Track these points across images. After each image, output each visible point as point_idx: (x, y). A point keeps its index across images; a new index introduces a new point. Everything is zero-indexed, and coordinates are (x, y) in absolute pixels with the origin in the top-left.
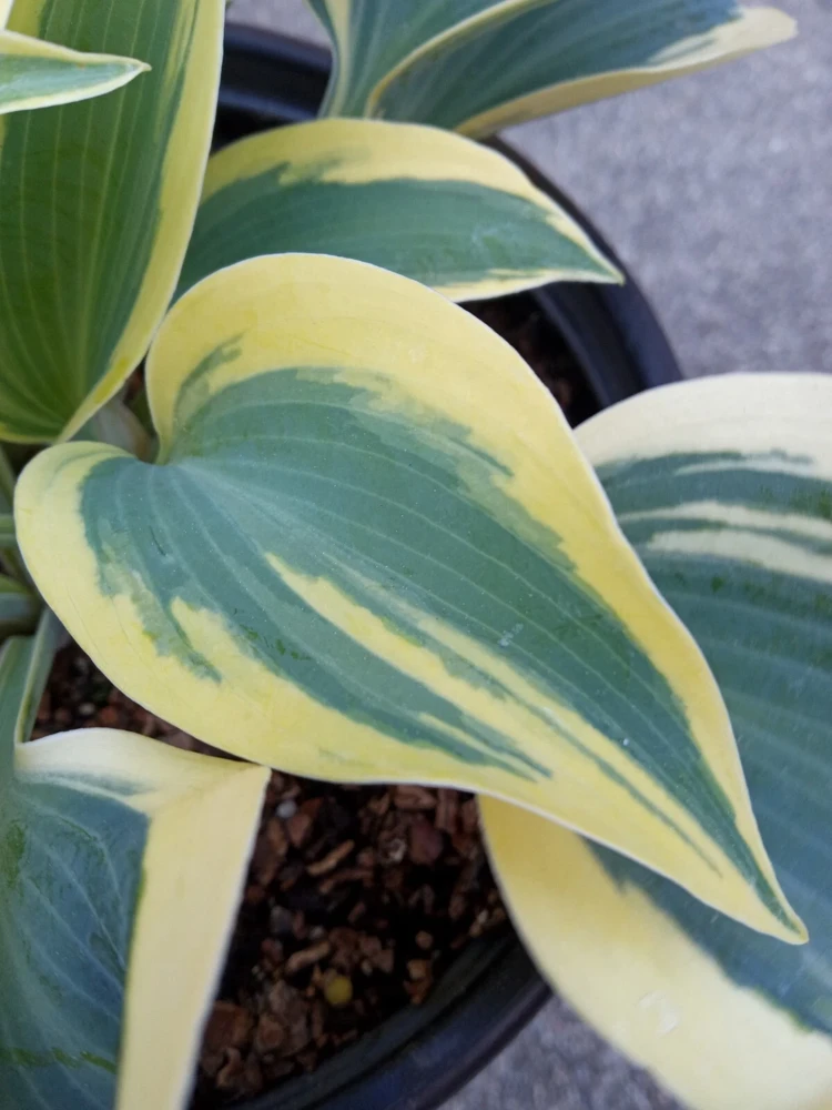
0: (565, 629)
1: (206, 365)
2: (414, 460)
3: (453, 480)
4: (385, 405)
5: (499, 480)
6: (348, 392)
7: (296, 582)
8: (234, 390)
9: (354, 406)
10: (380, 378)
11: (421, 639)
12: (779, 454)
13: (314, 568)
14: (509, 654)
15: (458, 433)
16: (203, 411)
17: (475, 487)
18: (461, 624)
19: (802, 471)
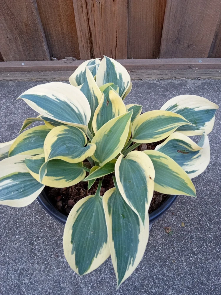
0: (174, 120)
1: (136, 128)
2: (157, 120)
3: (161, 118)
4: (153, 119)
5: (164, 116)
6: (149, 120)
7: (157, 131)
8: (139, 128)
9: (150, 121)
10: (151, 118)
11: (168, 127)
12: (170, 106)
13: (157, 130)
14: (172, 123)
15: (159, 116)
16: (136, 132)
17: (163, 118)
18: (168, 124)
19: (172, 106)
